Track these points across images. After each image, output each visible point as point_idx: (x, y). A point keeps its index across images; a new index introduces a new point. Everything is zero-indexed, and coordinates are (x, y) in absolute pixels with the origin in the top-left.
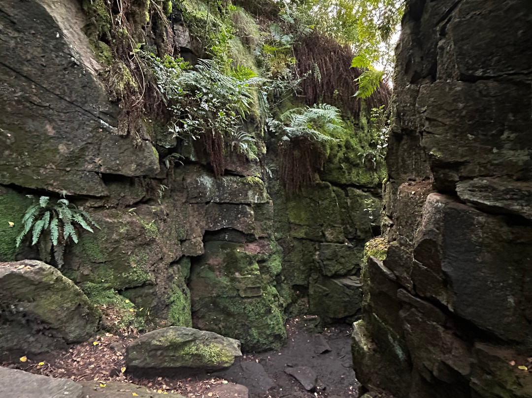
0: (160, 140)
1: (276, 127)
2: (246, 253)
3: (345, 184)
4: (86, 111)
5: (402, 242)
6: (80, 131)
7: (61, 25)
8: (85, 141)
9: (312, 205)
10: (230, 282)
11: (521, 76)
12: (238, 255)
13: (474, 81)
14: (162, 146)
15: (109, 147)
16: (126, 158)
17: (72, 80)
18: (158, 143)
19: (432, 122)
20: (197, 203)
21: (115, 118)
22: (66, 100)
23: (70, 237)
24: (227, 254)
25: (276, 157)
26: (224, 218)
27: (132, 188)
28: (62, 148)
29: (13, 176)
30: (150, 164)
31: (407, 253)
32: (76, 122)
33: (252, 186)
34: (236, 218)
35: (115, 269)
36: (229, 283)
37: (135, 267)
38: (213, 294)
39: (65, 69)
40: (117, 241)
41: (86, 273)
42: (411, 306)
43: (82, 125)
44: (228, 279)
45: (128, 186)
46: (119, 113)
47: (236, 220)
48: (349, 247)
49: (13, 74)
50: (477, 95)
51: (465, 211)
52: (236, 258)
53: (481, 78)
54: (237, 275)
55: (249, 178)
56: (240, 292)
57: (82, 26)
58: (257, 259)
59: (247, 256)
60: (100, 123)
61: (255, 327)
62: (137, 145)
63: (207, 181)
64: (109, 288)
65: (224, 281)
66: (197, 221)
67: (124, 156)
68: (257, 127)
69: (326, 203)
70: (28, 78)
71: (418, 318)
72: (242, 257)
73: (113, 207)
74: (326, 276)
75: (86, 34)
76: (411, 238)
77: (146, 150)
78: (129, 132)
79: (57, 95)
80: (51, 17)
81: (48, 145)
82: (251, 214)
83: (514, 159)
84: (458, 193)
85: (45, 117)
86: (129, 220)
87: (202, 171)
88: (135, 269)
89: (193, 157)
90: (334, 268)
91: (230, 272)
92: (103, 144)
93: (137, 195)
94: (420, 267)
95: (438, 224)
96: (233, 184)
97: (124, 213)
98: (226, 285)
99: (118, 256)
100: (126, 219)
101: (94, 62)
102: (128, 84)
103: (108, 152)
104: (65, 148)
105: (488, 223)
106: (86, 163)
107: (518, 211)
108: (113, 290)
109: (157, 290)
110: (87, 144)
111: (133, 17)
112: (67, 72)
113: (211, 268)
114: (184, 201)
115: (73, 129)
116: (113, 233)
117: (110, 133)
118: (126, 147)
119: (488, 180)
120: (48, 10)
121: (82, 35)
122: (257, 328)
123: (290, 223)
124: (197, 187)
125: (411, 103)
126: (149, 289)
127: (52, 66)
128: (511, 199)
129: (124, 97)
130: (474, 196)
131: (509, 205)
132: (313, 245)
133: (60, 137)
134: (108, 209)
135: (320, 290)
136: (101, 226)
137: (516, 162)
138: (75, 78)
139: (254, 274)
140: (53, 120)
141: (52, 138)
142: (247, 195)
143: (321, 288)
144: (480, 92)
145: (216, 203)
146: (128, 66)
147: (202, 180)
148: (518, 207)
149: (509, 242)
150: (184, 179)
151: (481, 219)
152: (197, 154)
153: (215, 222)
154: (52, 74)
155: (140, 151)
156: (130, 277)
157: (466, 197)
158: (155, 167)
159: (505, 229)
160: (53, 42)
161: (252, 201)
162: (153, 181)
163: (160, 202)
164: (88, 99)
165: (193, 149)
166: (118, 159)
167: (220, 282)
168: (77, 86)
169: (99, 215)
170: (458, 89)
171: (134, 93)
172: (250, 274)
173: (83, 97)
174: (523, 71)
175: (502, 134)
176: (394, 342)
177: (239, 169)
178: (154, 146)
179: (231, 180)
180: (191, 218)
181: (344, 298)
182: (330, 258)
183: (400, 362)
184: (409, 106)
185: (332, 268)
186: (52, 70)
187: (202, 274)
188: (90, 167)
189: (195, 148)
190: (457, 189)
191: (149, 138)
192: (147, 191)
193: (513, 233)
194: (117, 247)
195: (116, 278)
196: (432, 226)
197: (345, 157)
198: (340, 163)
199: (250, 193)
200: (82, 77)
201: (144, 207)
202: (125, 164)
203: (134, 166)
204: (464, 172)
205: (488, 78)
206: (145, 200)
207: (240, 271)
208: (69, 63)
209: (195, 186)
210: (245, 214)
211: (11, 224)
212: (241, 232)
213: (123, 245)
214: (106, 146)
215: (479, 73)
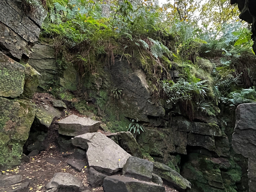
0: (166, 106)
1: (226, 100)
2: (211, 161)
4: (145, 98)
6: (143, 104)
7: (141, 79)
10: (203, 174)
12: (207, 162)
14: (167, 108)
16: (154, 111)
18: (165, 107)
20: (183, 131)
21: (152, 100)
23: (138, 132)
24: (201, 160)
25: (229, 115)
26: (197, 141)
27: (156, 121)
28: (139, 108)
29: (128, 115)
30: (161, 113)
32: (142, 101)
33: (211, 127)
35: (150, 146)
37: (155, 148)
38: (193, 178)
39: (141, 89)
40: (151, 137)
41: (141, 145)
43: (143, 102)
44: (201, 173)
45: (155, 121)
46: (152, 98)
47: (204, 143)
49: (131, 92)
52: (206, 163)
54: (206, 172)
55: (209, 124)
56: (208, 182)
57: (145, 78)
58: (219, 167)
59: (212, 163)
60: (148, 101)
62: (157, 107)
63: (187, 123)
64: (147, 152)
65: (200, 173)
66: (183, 139)
68: (213, 101)
70: (133, 92)
72: (209, 163)
73: (150, 126)
75: (146, 80)
77: (160, 108)
78: (155, 103)
79: (139, 95)
81: (136, 107)
82: (213, 142)
85: (136, 100)
86: (155, 131)
87: (184, 119)
88: (156, 148)
89: (180, 113)
91: (203, 170)
92: (148, 107)
93: (158, 124)
96: (201, 126)
97: (153, 129)
99: (150, 142)
100: (154, 130)
101: (147, 86)
102: (155, 90)
103: (149, 109)
108: (148, 153)
109: (164, 160)
110: (144, 107)
111: (158, 72)
113: (193, 165)
114: (177, 129)
115: (141, 103)
116: (149, 134)
117: (150, 104)
118: (154, 107)
120: (138, 76)
121: (145, 80)
124: (182, 125)
126: (161, 158)
127: (138, 88)
129: (154, 93)
133: (138, 105)
134: (149, 127)
136: (146, 131)
139: (217, 174)
141: (137, 106)
142: (209, 131)
145: (192, 133)
146: (156, 85)
147: (184, 122)
150: (176, 121)
152: (181, 111)
153: (193, 142)
154: (138, 90)
155: (158, 109)
156: (154, 151)
158: (163, 114)
160: (139, 83)
162: (164, 120)
163: (166, 128)
164: (145, 95)
165: (179, 110)
166: (152, 111)
167: (197, 173)
168: (143, 92)
169: (146, 128)
171: (157, 92)
172: (214, 174)
177: (203, 119)
178: (163, 107)
179: (199, 124)
180: (180, 137)
187: (188, 167)
188: (145, 113)
189: (180, 109)
191: (161, 105)
192: (162, 123)
194: (150, 139)
195: (150, 150)
199: (211, 131)
200: (144, 90)
201: (161, 129)
202: (154, 113)
206: (161, 126)
207: (208, 170)
208: (142, 87)
209: (181, 124)
210: (209, 141)
211: (127, 127)
212: (207, 150)
213: (152, 139)
214: (149, 107)
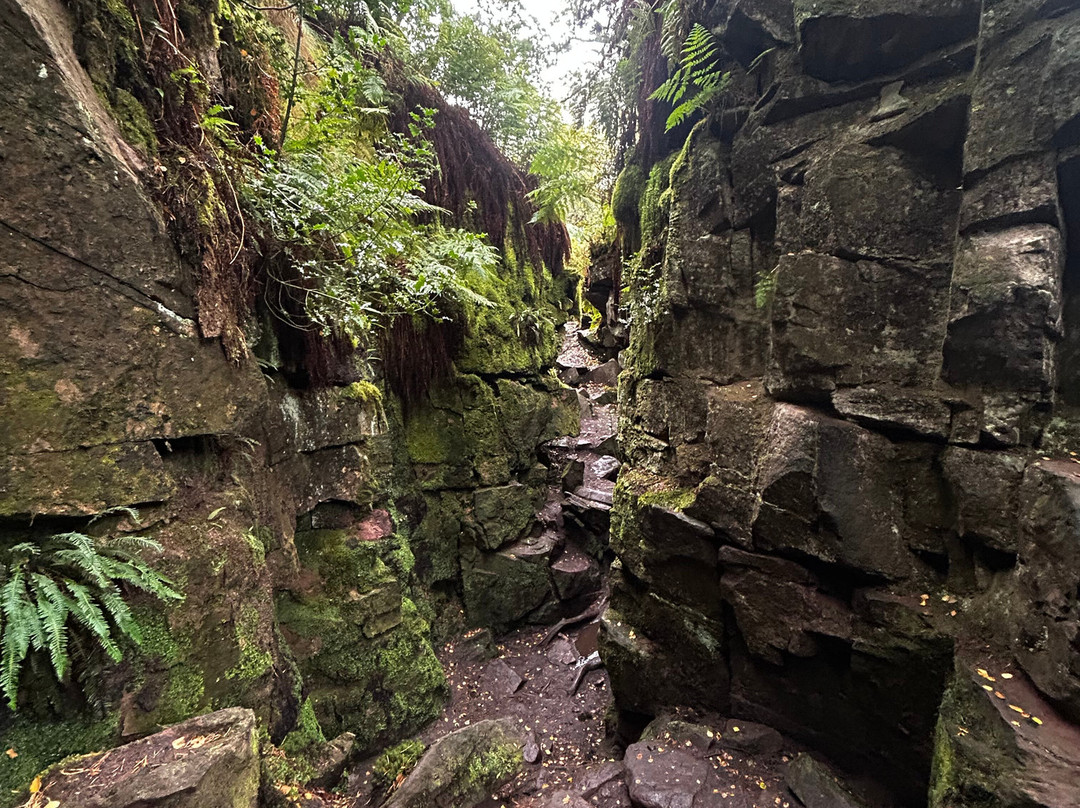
3: (492, 374)
4: (122, 283)
5: (728, 477)
6: (110, 338)
7: (52, 43)
8: (126, 362)
9: (450, 421)
10: (342, 614)
11: (909, 262)
13: (855, 261)
15: (178, 372)
16: (214, 391)
17: (84, 201)
19: (801, 311)
20: (281, 461)
21: (189, 297)
22: (66, 255)
24: (326, 558)
26: (317, 482)
28: (66, 390)
31: (740, 492)
33: (364, 403)
34: (338, 476)
36: (340, 620)
37: (245, 648)
38: (312, 652)
39: (65, 169)
40: (210, 600)
42: (746, 567)
43: (113, 320)
44: (336, 610)
47: (338, 481)
48: (519, 488)
50: (857, 278)
51: (847, 430)
52: (348, 563)
53: (865, 258)
54: (354, 595)
55: (358, 388)
56: (365, 629)
59: (368, 551)
60: (155, 310)
61: (399, 688)
63: (292, 408)
65: (331, 616)
67: (210, 388)
69: (476, 414)
71: (761, 582)
72: (359, 556)
73: (175, 518)
74: (491, 549)
76: (747, 470)
78: (224, 327)
79: (41, 241)
80: (24, 17)
81: (23, 384)
82: (364, 462)
83: (898, 361)
84: (836, 407)
85: (6, 305)
86: (223, 540)
88: (246, 654)
89: (275, 359)
90: (499, 532)
91: (339, 595)
92: (163, 364)
94: (775, 512)
95: (812, 449)
96: (333, 405)
97: (202, 526)
98: (336, 624)
99: (213, 634)
100: (216, 539)
101: (128, 148)
102: (215, 210)
103: (176, 383)
104: (77, 390)
105: (871, 442)
106: (130, 420)
107: (913, 425)
110: (130, 370)
112: (69, 178)
114: (262, 463)
115: (90, 332)
116: (202, 584)
117: (177, 334)
118: (211, 364)
119: (877, 390)
122: (404, 689)
123: (413, 464)
124: (282, 427)
125: (711, 264)
127: (25, 159)
128: (906, 411)
130: (858, 409)
131: (903, 418)
132: (458, 498)
134: (165, 526)
135: (482, 579)
137: (902, 366)
138: (91, 194)
139: (386, 585)
140: (31, 312)
141: (33, 364)
142: (356, 424)
143: (483, 575)
144: (861, 275)
145: (306, 453)
147: (286, 406)
148: (912, 421)
149: (891, 461)
151: (864, 437)
153: (305, 494)
154: (26, 182)
156: (242, 676)
157: (848, 410)
159: (890, 445)
160: (29, 91)
161: (367, 434)
164: (127, 250)
165: (275, 341)
166: (198, 398)
167: (322, 621)
168: (99, 217)
170: (835, 267)
171: (225, 229)
172: (377, 586)
173: (114, 246)
174: (911, 257)
175: (883, 329)
176: (696, 627)
179: (326, 396)
181: (523, 580)
182: (492, 515)
183: (708, 654)
184: (708, 267)
185: (497, 533)
186: (26, 171)
188: (141, 428)
190: (834, 401)
193: (896, 450)
194: (211, 614)
196: (799, 454)
197: (488, 323)
198: (482, 335)
199: (362, 418)
200: (111, 191)
202: (212, 408)
203: (231, 410)
204: (844, 377)
205: (872, 259)
207: (358, 585)
208: (78, 153)
209: (280, 423)
210: (354, 464)
212: (348, 504)
213: (222, 604)
214: (169, 368)
215: (863, 251)
